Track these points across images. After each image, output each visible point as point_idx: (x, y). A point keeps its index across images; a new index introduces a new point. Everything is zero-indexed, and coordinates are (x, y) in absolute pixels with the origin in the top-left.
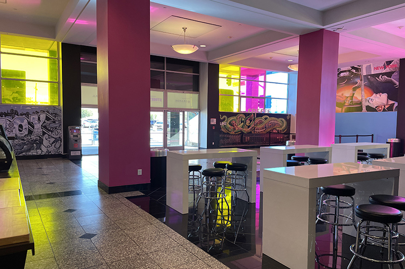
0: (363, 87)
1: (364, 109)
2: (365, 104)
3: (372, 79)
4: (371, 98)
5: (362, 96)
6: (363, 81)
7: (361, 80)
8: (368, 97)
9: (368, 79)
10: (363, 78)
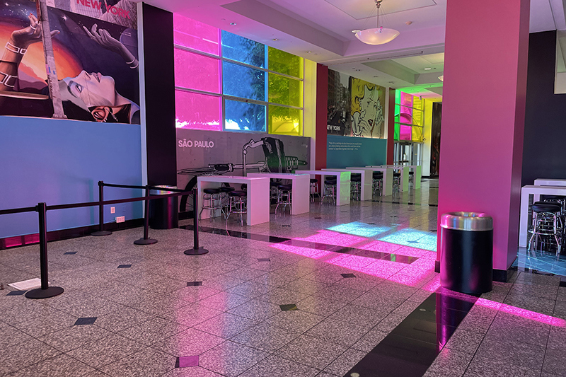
0: (49, 41)
1: (58, 109)
2: (59, 96)
3: (74, 28)
4: (75, 80)
5: (48, 70)
6: (47, 25)
7: (41, 19)
8: (66, 76)
9: (62, 21)
10: (46, 14)
